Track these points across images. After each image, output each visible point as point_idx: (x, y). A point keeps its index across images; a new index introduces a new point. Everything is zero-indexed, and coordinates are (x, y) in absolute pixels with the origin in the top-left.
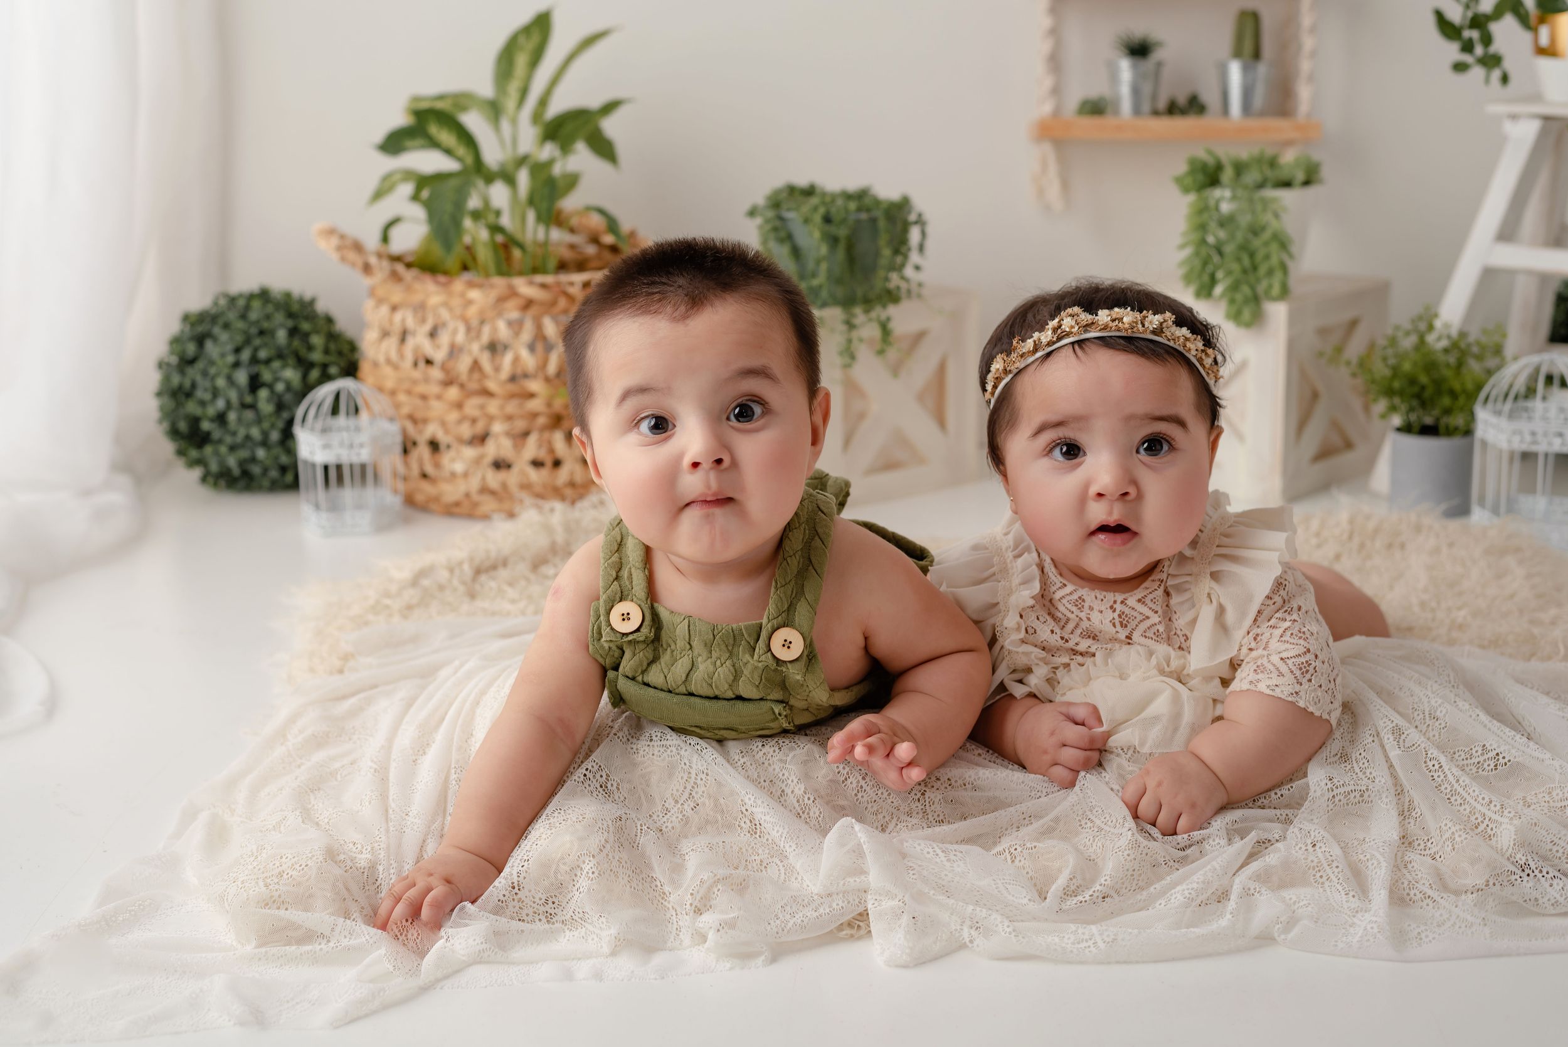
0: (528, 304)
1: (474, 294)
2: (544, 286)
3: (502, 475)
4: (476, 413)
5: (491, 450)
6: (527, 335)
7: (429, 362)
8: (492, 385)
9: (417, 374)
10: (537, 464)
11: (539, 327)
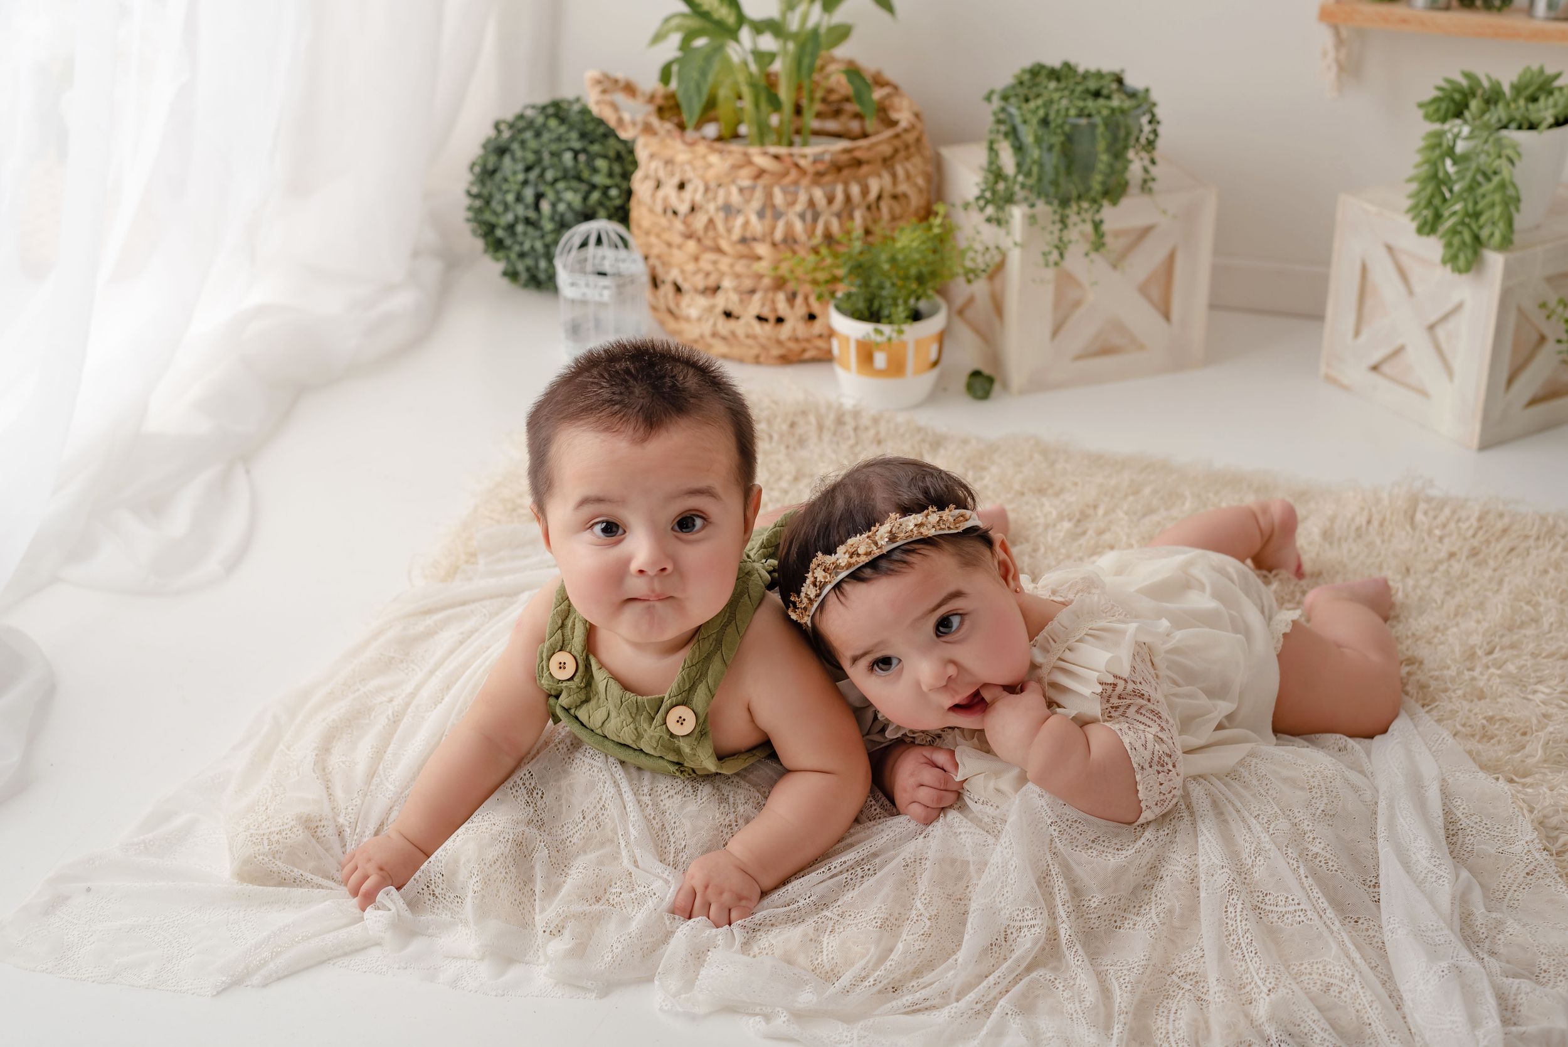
0: (761, 173)
1: (714, 159)
2: (777, 157)
3: (732, 324)
4: (709, 267)
5: (721, 302)
6: (756, 203)
7: (675, 213)
8: (724, 244)
9: (664, 221)
10: (761, 319)
11: (769, 196)
